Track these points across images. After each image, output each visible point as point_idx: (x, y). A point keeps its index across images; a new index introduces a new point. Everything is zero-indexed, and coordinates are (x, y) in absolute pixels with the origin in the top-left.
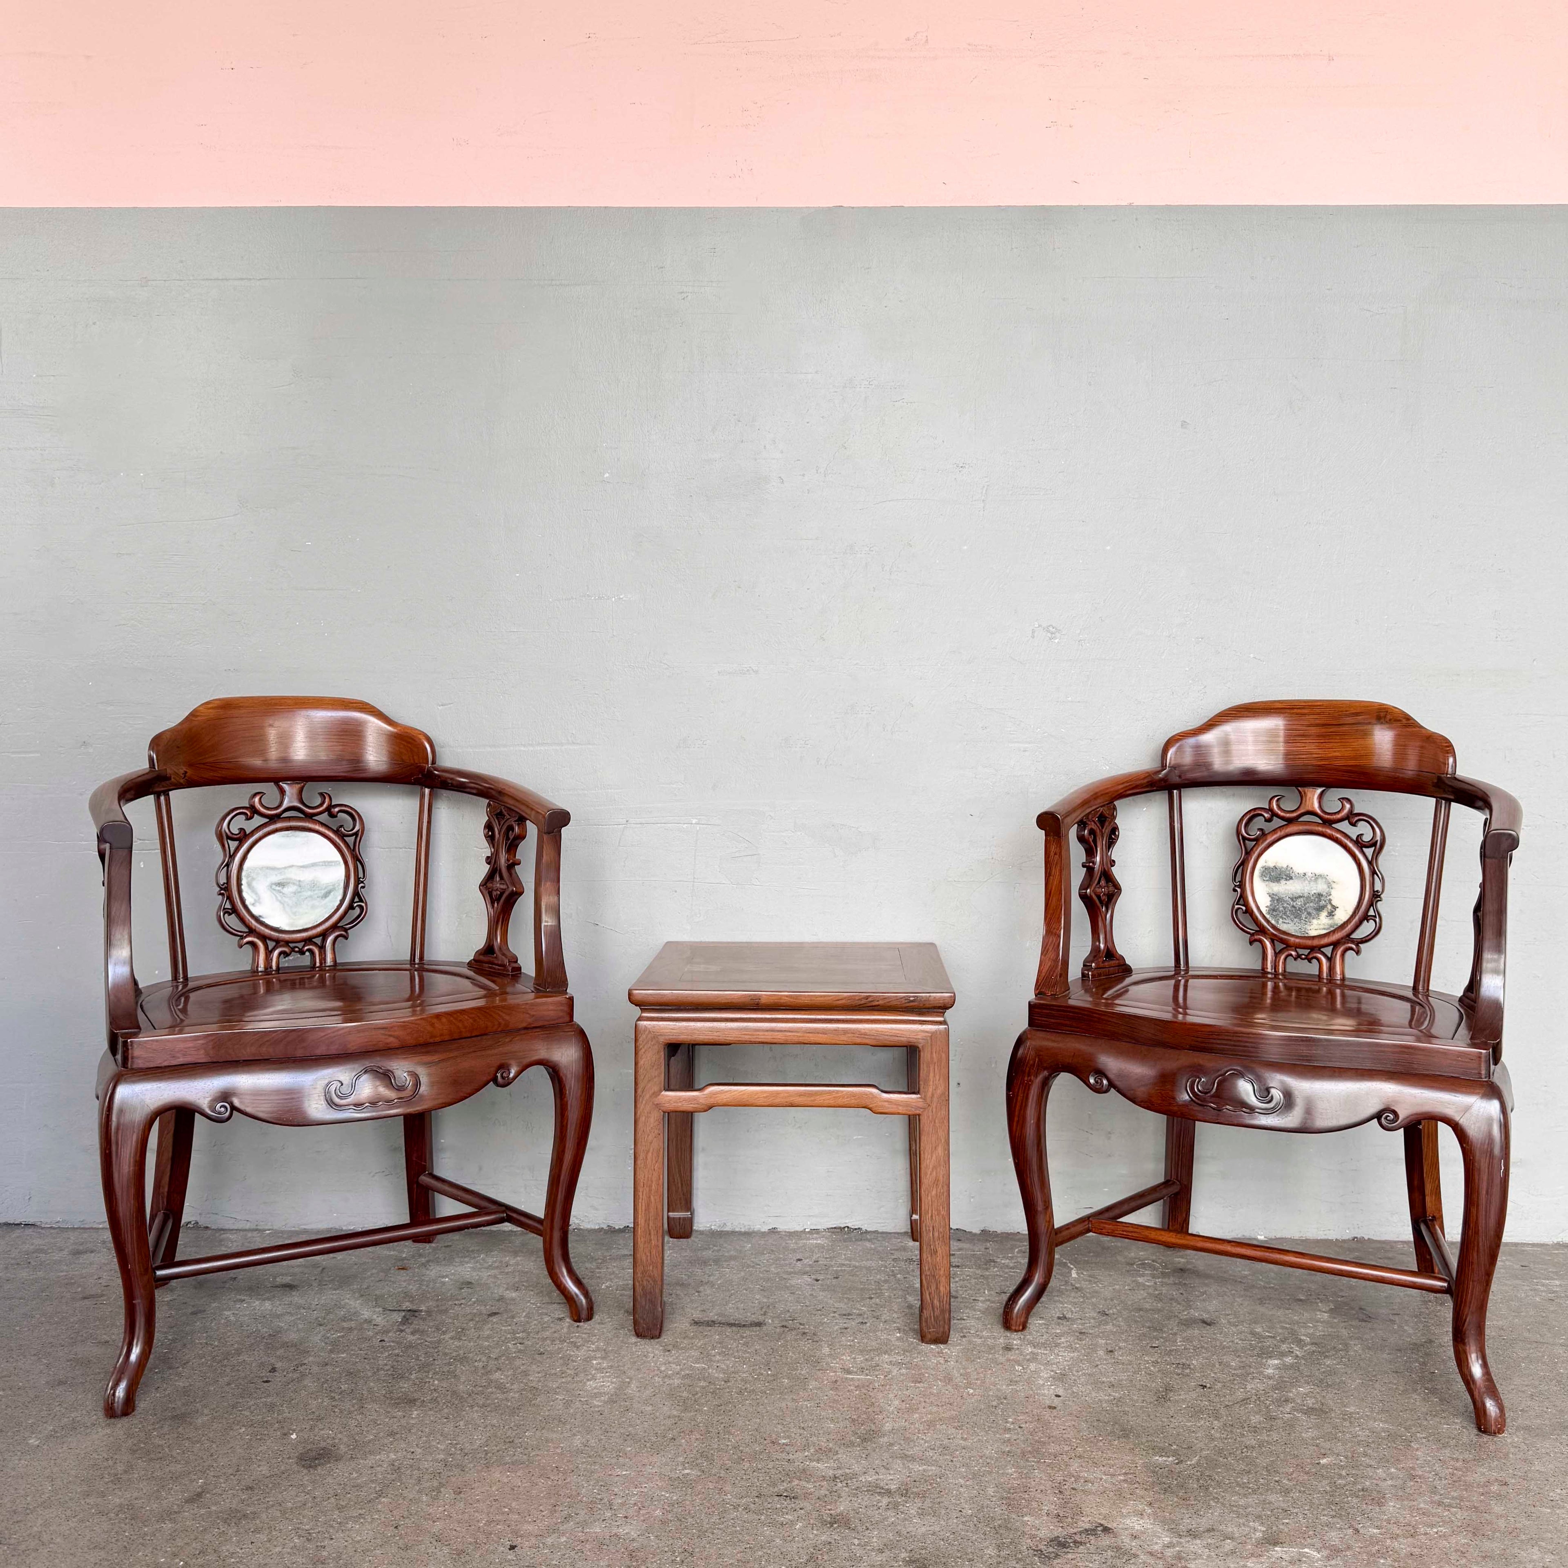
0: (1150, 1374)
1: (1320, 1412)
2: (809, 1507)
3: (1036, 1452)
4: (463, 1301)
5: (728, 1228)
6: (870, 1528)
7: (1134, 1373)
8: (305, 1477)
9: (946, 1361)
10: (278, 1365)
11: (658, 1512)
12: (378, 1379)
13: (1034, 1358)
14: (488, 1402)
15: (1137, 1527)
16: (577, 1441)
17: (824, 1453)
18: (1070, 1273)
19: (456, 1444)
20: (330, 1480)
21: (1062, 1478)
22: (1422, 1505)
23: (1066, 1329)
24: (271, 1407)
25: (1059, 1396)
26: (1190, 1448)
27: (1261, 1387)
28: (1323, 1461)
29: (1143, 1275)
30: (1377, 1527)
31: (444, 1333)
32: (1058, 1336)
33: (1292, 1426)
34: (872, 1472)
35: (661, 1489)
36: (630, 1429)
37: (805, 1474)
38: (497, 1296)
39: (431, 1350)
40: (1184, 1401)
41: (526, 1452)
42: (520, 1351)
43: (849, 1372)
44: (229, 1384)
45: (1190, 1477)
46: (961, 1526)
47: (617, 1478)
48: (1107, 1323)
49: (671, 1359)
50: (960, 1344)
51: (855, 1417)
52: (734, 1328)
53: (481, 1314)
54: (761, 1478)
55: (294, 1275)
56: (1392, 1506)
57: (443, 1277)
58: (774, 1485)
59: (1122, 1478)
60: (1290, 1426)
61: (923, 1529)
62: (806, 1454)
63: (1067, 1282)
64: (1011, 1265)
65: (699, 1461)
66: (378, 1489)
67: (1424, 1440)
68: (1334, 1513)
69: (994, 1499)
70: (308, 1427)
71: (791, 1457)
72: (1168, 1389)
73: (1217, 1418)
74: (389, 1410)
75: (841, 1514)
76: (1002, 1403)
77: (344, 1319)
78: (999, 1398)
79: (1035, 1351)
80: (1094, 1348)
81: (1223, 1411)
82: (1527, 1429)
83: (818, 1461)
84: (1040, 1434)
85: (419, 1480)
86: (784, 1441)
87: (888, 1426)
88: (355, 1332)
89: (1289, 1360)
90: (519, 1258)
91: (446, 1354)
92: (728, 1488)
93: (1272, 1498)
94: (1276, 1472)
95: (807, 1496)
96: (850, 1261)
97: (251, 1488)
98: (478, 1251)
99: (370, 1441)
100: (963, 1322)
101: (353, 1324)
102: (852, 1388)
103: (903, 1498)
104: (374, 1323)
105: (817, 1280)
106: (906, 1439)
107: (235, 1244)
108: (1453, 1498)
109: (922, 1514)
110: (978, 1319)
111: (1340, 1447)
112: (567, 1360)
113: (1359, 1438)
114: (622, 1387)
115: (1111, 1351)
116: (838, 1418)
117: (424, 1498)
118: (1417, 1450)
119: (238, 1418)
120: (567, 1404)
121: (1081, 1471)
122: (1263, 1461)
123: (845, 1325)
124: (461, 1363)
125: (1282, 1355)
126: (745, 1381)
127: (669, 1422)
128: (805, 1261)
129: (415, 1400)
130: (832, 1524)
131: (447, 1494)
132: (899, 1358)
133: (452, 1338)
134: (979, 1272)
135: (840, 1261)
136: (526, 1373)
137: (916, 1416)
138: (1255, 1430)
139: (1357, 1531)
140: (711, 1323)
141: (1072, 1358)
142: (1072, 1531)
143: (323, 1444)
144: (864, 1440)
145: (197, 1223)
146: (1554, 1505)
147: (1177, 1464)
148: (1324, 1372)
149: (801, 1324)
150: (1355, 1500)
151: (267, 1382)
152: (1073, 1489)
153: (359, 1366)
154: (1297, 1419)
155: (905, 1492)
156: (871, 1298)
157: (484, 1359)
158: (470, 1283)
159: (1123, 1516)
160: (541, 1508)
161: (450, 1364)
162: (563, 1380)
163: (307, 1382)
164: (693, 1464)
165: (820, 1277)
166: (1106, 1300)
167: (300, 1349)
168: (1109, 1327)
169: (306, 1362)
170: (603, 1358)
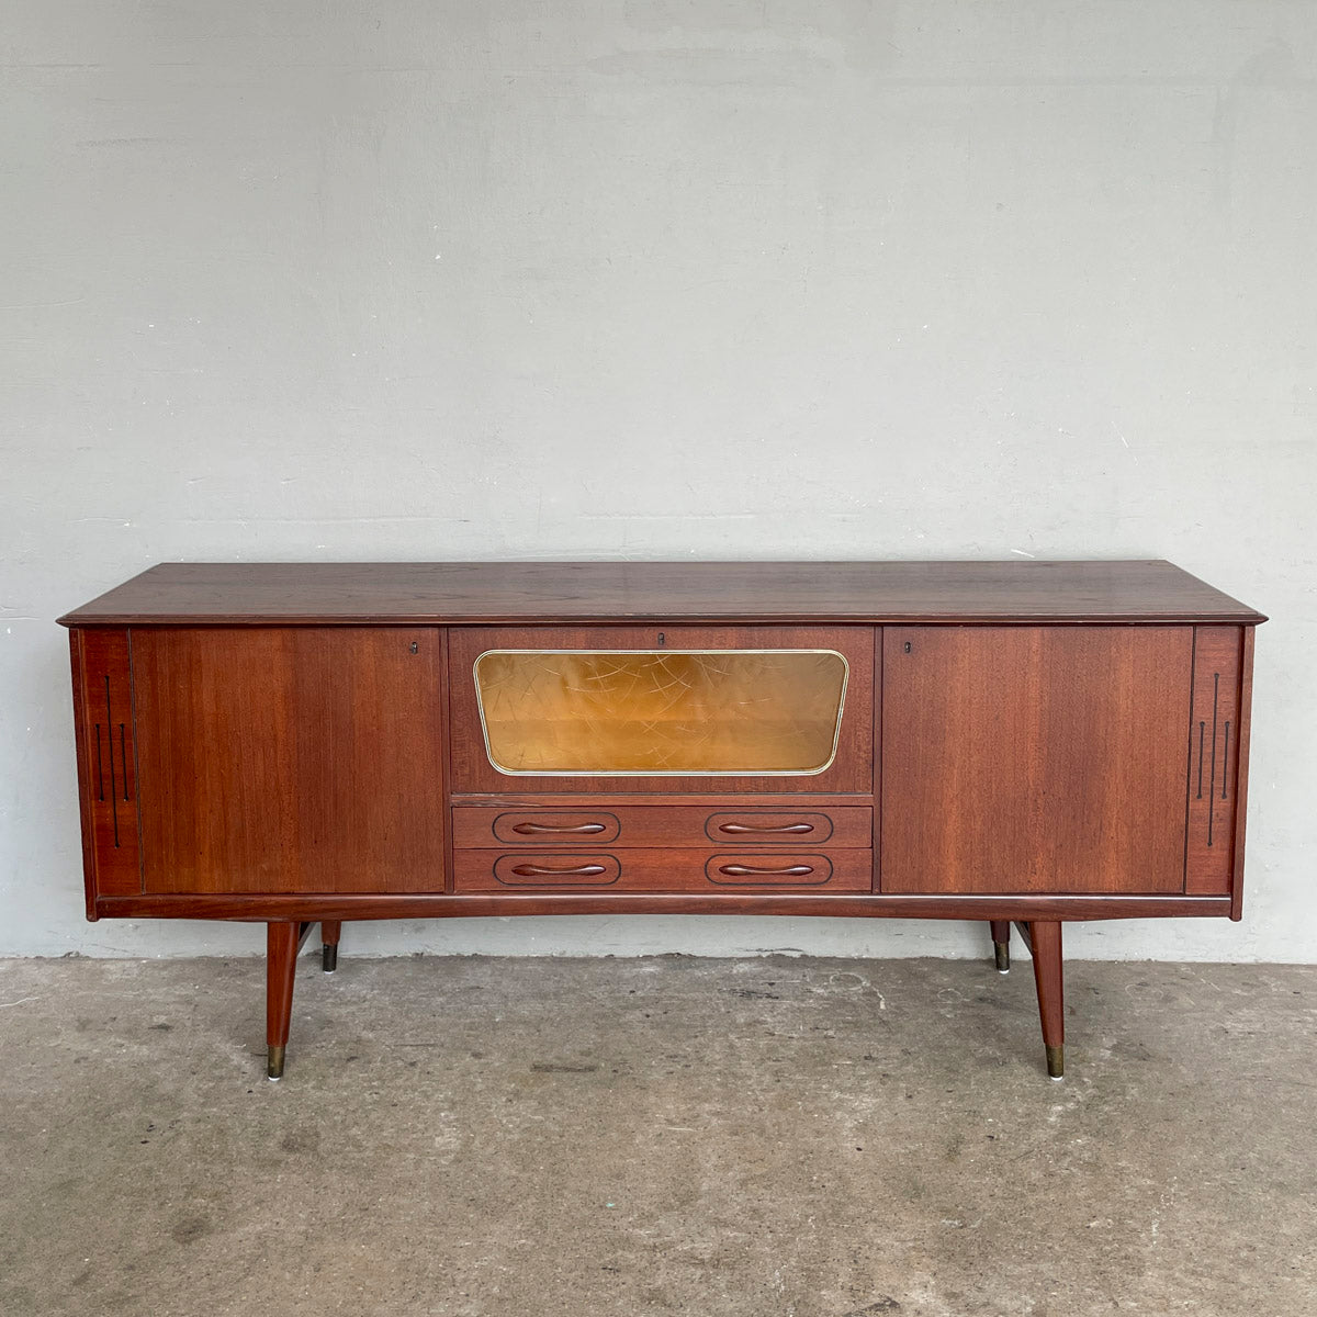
0: (943, 1124)
1: (1094, 1167)
2: (630, 1281)
3: (835, 1215)
4: (324, 1044)
5: (568, 955)
6: (684, 1304)
7: (930, 1122)
8: (179, 1253)
9: (761, 1110)
10: (155, 1122)
11: (496, 1290)
12: (247, 1137)
13: (840, 1104)
14: (347, 1162)
15: (922, 1301)
16: (426, 1206)
17: (647, 1218)
18: (879, 1004)
19: (318, 1212)
20: (202, 1257)
21: (857, 1245)
22: (1177, 1275)
23: (870, 1070)
24: (149, 1171)
25: (859, 1149)
26: (974, 1209)
27: (1044, 1137)
28: (1092, 1225)
29: (944, 1006)
30: (1136, 1301)
31: (307, 1082)
32: (864, 1078)
33: (1068, 1184)
34: (688, 1240)
35: (499, 1262)
36: (473, 1193)
37: (627, 1243)
38: (354, 1038)
39: (294, 1102)
40: (972, 1154)
41: (380, 1221)
42: (375, 1102)
43: (670, 1122)
44: (110, 1146)
45: (972, 1243)
46: (765, 1302)
47: (460, 1251)
48: (908, 1063)
49: (511, 1110)
50: (773, 1090)
51: (675, 1176)
52: (569, 1073)
53: (341, 1058)
54: (589, 1249)
55: (169, 1014)
56: (1151, 1277)
57: (306, 1014)
58: (601, 1256)
59: (911, 1245)
60: (1066, 1183)
61: (731, 1306)
62: (630, 1219)
63: (875, 1014)
64: (826, 995)
65: (534, 1229)
66: (246, 1266)
67: (1186, 1200)
68: (1097, 1284)
69: (795, 1270)
70: (183, 1195)
71: (616, 1223)
72: (959, 1140)
73: (1001, 1175)
74: (256, 1173)
75: (658, 1289)
76: (808, 1158)
77: (215, 1066)
78: (806, 1152)
79: (842, 1096)
80: (893, 1093)
81: (1007, 1167)
82: (1280, 1185)
83: (641, 1226)
84: (840, 1194)
85: (283, 1254)
86: (610, 1205)
87: (705, 1187)
88: (225, 1082)
89: (1071, 1106)
90: (375, 992)
91: (308, 1107)
92: (559, 1260)
93: (1044, 1266)
94: (1050, 1237)
95: (629, 1268)
96: (679, 992)
97: (131, 1267)
98: (338, 982)
99: (239, 1211)
100: (779, 1064)
101: (223, 1072)
102: (675, 1142)
103: (715, 1270)
104: (243, 1070)
105: (648, 1016)
106: (720, 1200)
107: (114, 977)
108: (1207, 1266)
109: (729, 1289)
110: (792, 1060)
111: (1109, 1208)
112: (419, 1110)
113: (1129, 1198)
114: (467, 1143)
115: (910, 1097)
116: (660, 1177)
117: (288, 1276)
118: (1178, 1211)
119: (120, 1186)
120: (418, 1164)
121: (875, 1237)
122: (1038, 1225)
123: (671, 1069)
124: (323, 1118)
125: (1066, 1099)
126: (578, 1135)
127: (509, 1183)
128: (639, 993)
129: (280, 1162)
130: (650, 1300)
131: (308, 1271)
132: (718, 1107)
133: (313, 1088)
134: (796, 1004)
135: (670, 994)
136: (380, 1128)
137: (730, 1174)
138: (1033, 1188)
139: (1116, 1303)
140: (549, 1069)
141: (874, 1105)
142: (864, 1306)
143: (196, 1215)
144: (683, 1203)
145: (78, 953)
146: (1295, 1272)
147: (961, 1227)
148: (1102, 1120)
149: (631, 1068)
150: (1118, 1269)
151: (145, 1142)
152: (867, 1258)
153: (229, 1123)
154: (1073, 1175)
155: (716, 1263)
156: (696, 1037)
157: (342, 1112)
158: (331, 1022)
159: (910, 1289)
160: (392, 1286)
161: (312, 1118)
162: (414, 1136)
163: (183, 1142)
164: (529, 1233)
165: (651, 1012)
166: (909, 1035)
167: (174, 1102)
168: (910, 1068)
169: (180, 1118)
170: (451, 1109)
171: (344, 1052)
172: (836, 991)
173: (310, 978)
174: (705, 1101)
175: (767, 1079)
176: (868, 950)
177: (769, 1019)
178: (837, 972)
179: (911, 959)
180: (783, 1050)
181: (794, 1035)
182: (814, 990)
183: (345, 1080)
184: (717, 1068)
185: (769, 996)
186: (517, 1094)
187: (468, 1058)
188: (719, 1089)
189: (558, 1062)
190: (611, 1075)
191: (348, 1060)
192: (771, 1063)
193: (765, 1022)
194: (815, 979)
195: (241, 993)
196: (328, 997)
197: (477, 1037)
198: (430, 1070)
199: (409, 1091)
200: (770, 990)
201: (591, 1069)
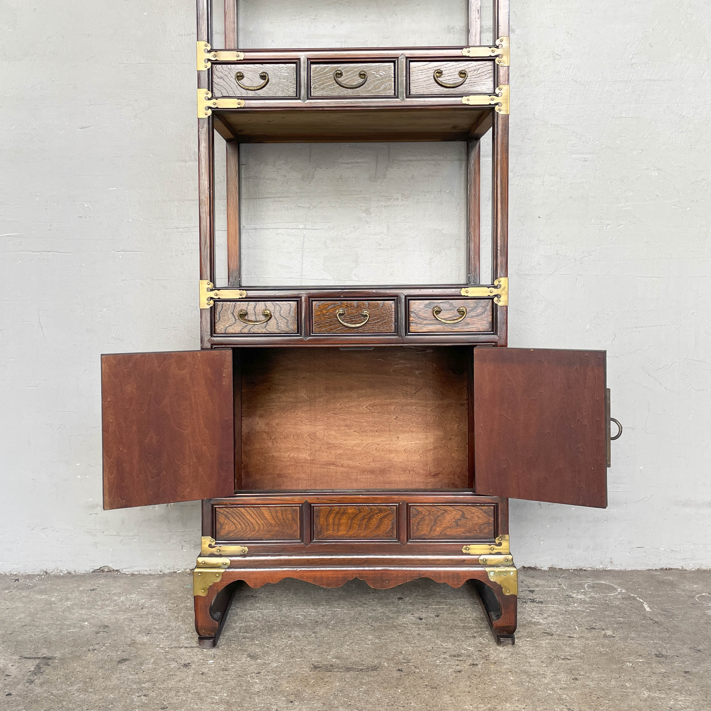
171: (116, 655)
172: (596, 596)
173: (93, 590)
174: (506, 701)
175: (562, 676)
176: (611, 562)
177: (541, 621)
178: (590, 581)
179: (652, 570)
180: (568, 649)
181: (575, 635)
182: (574, 595)
183: (115, 682)
184: (505, 667)
185: (533, 601)
186: (298, 695)
187: (244, 659)
188: (514, 688)
189: (338, 661)
190: (396, 674)
191: (120, 662)
192: (561, 661)
193: (538, 623)
194: (571, 586)
195: (23, 603)
196: (107, 606)
197: (252, 639)
198: (205, 671)
199: (181, 693)
200: (531, 596)
201: (375, 668)
